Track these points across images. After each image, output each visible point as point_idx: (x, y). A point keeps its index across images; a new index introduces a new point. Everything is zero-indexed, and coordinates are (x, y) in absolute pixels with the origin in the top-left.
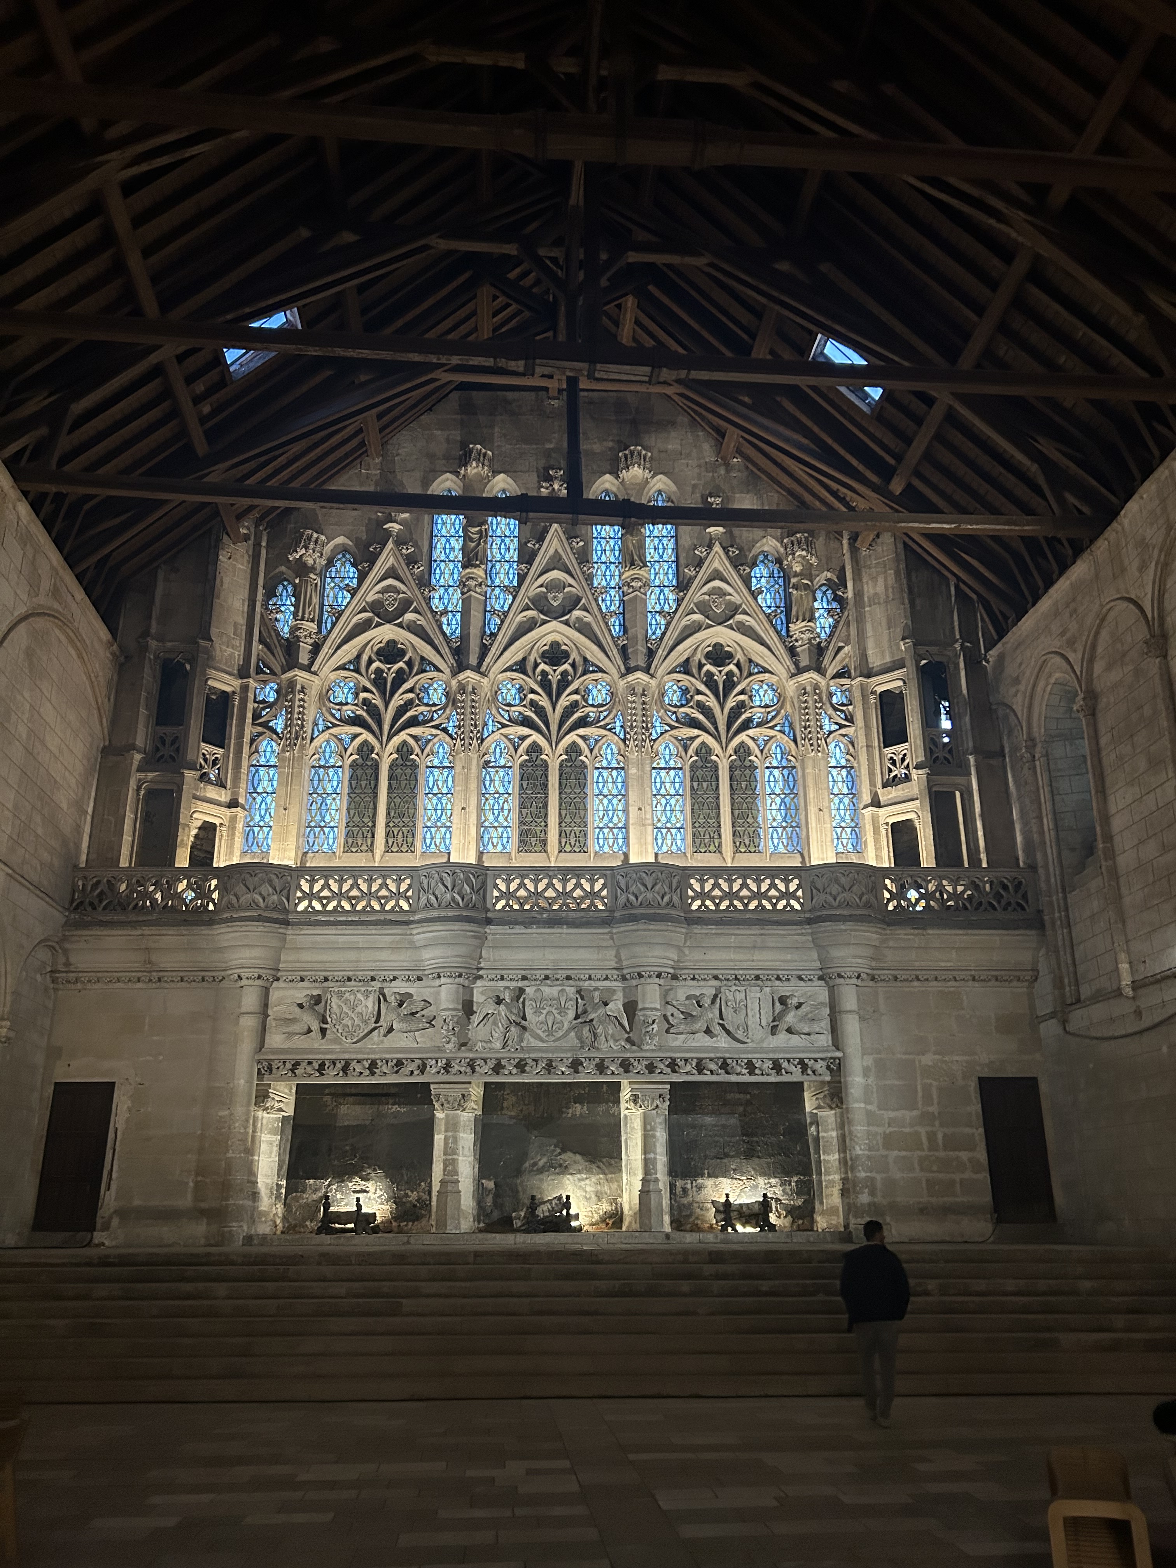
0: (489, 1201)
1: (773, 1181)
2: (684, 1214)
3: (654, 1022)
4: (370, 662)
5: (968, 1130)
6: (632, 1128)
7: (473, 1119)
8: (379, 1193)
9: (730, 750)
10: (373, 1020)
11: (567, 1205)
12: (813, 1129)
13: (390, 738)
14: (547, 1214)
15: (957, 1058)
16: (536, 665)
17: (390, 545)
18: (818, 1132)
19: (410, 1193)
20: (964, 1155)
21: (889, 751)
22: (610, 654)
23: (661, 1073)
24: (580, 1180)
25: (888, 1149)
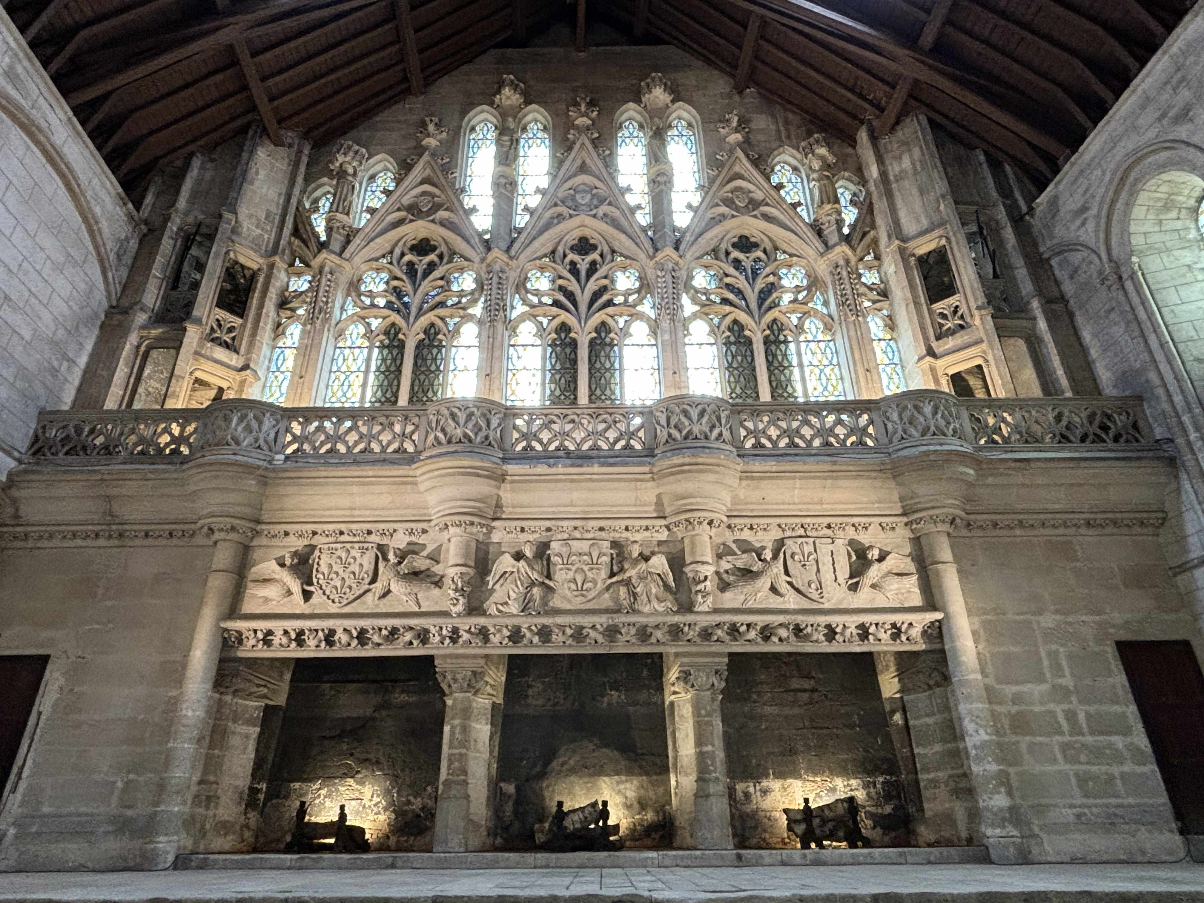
0: (509, 809)
1: (854, 782)
2: (748, 825)
3: (706, 578)
4: (403, 255)
5: (1118, 709)
6: (682, 716)
7: (489, 707)
8: (376, 799)
9: (763, 325)
10: (367, 580)
11: (604, 814)
12: (898, 718)
13: (417, 318)
14: (578, 826)
15: (1084, 618)
16: (565, 256)
17: (426, 157)
18: (906, 720)
19: (411, 798)
20: (1118, 741)
21: (939, 306)
22: (638, 241)
23: (717, 641)
24: (618, 783)
25: (1016, 733)
